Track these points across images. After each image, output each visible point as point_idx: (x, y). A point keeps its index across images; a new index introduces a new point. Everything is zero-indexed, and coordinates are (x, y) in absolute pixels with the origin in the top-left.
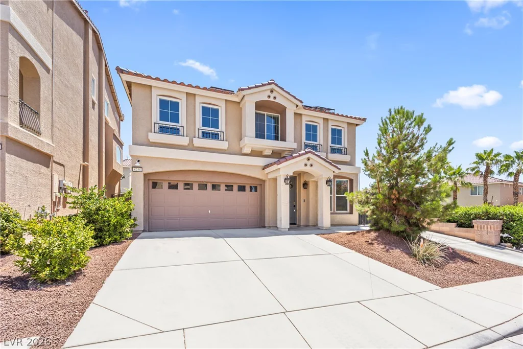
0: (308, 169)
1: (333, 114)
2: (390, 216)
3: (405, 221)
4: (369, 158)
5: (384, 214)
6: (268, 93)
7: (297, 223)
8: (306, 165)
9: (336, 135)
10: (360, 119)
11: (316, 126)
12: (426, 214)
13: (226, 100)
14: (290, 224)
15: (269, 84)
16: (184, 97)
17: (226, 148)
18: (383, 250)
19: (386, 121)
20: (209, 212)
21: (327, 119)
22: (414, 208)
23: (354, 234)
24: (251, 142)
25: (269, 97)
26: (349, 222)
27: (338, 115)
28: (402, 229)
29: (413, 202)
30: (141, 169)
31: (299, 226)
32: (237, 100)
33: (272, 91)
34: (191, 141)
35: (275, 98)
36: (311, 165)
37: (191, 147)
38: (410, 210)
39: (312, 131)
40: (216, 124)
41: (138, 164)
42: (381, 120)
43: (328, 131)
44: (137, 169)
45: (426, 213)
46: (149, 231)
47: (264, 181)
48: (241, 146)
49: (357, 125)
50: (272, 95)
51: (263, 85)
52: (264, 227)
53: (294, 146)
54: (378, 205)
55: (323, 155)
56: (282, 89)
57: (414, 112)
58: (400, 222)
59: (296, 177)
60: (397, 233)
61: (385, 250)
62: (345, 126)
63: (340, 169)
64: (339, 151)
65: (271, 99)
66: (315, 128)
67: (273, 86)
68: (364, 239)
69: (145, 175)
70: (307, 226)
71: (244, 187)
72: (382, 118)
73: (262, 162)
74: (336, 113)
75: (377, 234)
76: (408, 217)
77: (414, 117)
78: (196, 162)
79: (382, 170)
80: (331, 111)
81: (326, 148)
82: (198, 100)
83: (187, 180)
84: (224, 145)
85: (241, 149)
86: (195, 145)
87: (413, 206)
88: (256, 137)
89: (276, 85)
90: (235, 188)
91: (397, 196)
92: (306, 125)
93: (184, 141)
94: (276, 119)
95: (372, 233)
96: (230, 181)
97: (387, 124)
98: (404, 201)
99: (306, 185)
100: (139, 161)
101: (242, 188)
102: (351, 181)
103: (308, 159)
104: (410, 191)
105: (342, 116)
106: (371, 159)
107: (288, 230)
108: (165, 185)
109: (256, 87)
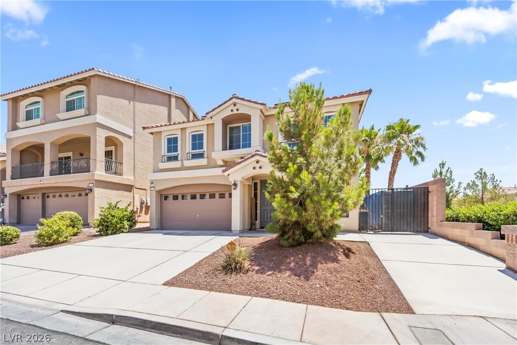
0: (258, 172)
6: (231, 107)
8: (255, 168)
13: (207, 124)
15: (231, 99)
17: (206, 164)
20: (198, 216)
24: (220, 155)
25: (232, 111)
30: (154, 188)
33: (234, 105)
34: (183, 163)
35: (238, 110)
36: (261, 167)
37: (183, 168)
40: (201, 146)
41: (152, 186)
44: (152, 189)
46: (162, 229)
50: (235, 109)
65: (235, 112)
67: (234, 100)
69: (158, 192)
71: (224, 194)
84: (204, 162)
86: (184, 166)
88: (222, 150)
89: (238, 98)
90: (217, 196)
93: (178, 164)
96: (212, 190)
100: (152, 183)
103: (257, 162)
107: (239, 232)
108: (171, 197)
109: (220, 106)
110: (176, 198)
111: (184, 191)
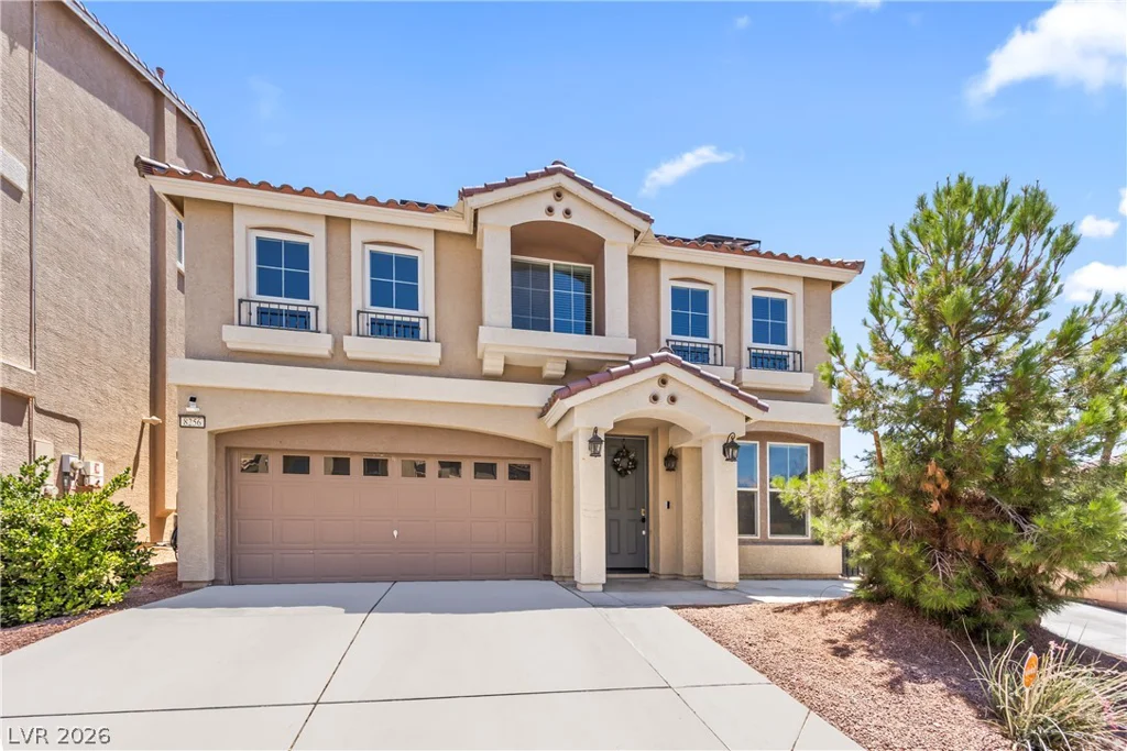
0: (662, 411)
1: (757, 253)
2: (918, 557)
3: (974, 573)
4: (842, 362)
5: (895, 546)
6: (549, 199)
7: (652, 568)
8: (655, 398)
9: (769, 315)
10: (842, 265)
11: (705, 293)
12: (1057, 550)
13: (436, 232)
14: (609, 570)
15: (549, 173)
16: (319, 230)
17: (436, 361)
18: (878, 681)
19: (906, 238)
20: (395, 533)
21: (739, 271)
22: (1010, 528)
23: (798, 608)
24: (500, 339)
25: (550, 210)
26: (811, 568)
27: (770, 255)
28: (959, 601)
29: (1007, 507)
30: (202, 420)
31: (655, 577)
32: (464, 227)
33: (559, 195)
34: (338, 344)
35: (567, 213)
36: (673, 399)
37: (337, 361)
38: (992, 534)
39: (690, 308)
40: (409, 299)
41: (192, 409)
42: (889, 237)
43: (740, 303)
44: (190, 422)
45: (1057, 548)
46: (232, 583)
47: (548, 451)
48: (479, 356)
49: (835, 284)
50: (559, 207)
51: (530, 178)
52: (549, 577)
53: (630, 346)
54: (876, 514)
55: (725, 374)
56: (589, 186)
57: (1005, 186)
58: (953, 578)
59: (647, 438)
60: (945, 618)
61: (886, 679)
62: (797, 288)
63: (765, 409)
64: (779, 363)
65: (558, 217)
66: (701, 299)
67: (559, 179)
68: (822, 632)
69: (219, 437)
70: (677, 577)
71: (493, 466)
72: (892, 228)
73: (534, 395)
74: (763, 251)
75: (873, 615)
76: (987, 557)
77: (1008, 201)
78: (350, 398)
79: (891, 399)
80: (750, 248)
81: (733, 354)
82: (358, 235)
83: (333, 448)
84: (429, 353)
85: (481, 361)
86: (348, 355)
87: (1006, 520)
88: (515, 325)
89: (570, 175)
90: (468, 469)
91: (945, 486)
92: (674, 290)
93: (319, 344)
94: (583, 277)
95: (856, 610)
96: (451, 450)
97: (909, 247)
98: (973, 503)
99: (672, 460)
100: (193, 399)
101: (485, 470)
102: (818, 448)
103: (663, 381)
104: (992, 465)
105: (784, 257)
106: (850, 362)
107: (600, 588)
108: (276, 463)
109: (510, 183)
110: (297, 465)
111: (341, 444)
